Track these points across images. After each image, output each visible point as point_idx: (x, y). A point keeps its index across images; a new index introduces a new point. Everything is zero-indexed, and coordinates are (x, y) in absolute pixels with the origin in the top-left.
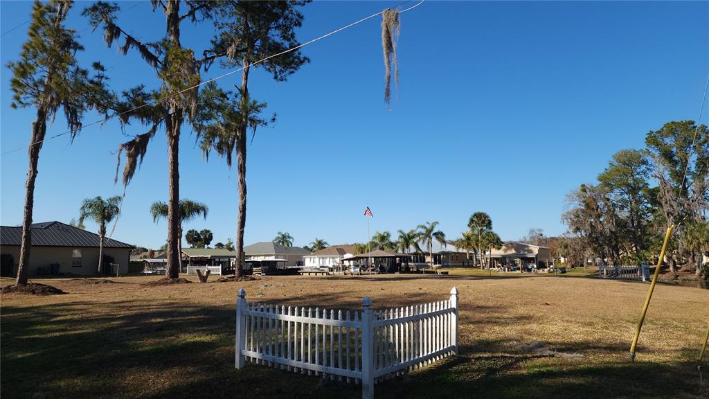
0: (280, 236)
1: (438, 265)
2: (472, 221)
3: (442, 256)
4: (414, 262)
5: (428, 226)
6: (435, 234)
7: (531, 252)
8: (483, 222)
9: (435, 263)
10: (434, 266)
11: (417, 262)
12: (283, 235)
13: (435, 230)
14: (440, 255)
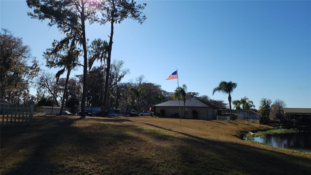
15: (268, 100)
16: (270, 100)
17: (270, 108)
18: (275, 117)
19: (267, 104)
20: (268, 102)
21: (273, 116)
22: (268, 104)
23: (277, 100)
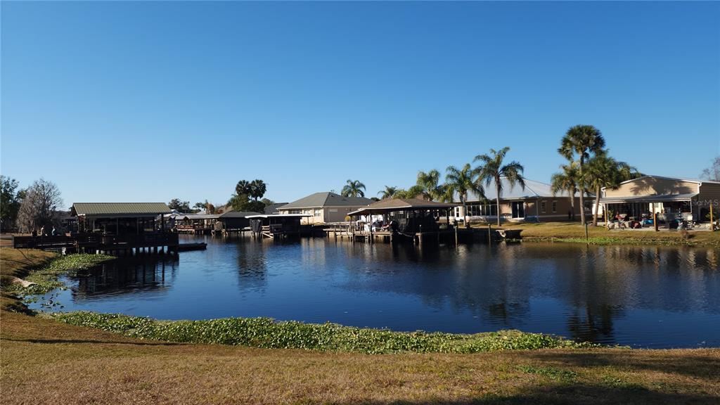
0: (349, 184)
1: (519, 219)
2: (566, 141)
3: (524, 204)
4: (483, 214)
5: (493, 157)
6: (504, 169)
7: (686, 191)
8: (586, 143)
9: (515, 216)
10: (513, 220)
11: (488, 214)
12: (352, 183)
13: (505, 162)
14: (521, 203)
15: (6, 179)
16: (14, 181)
17: (12, 199)
18: (32, 223)
19: (6, 191)
20: (8, 185)
21: (26, 221)
22: (8, 190)
23: (39, 180)
